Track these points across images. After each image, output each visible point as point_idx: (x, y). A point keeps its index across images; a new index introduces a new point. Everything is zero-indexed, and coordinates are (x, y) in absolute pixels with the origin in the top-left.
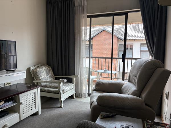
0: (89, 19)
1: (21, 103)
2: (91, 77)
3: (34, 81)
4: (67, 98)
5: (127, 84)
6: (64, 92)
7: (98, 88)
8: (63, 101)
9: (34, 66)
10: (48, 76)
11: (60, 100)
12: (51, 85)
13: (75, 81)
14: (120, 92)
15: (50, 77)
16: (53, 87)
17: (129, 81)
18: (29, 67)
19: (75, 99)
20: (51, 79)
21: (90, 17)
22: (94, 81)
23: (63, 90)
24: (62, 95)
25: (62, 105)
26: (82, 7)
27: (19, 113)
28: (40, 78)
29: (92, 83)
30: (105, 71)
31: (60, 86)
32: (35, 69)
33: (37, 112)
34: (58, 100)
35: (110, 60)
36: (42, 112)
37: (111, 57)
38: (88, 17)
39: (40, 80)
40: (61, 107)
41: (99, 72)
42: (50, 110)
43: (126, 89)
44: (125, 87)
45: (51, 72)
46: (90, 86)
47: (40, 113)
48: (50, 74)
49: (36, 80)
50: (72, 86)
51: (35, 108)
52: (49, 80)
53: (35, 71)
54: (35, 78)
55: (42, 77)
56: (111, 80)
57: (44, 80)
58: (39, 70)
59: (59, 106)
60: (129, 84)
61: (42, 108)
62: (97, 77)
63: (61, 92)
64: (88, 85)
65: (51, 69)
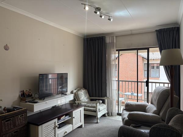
0: (118, 52)
1: (74, 118)
2: (120, 99)
3: (76, 102)
4: (102, 116)
5: (150, 106)
6: (100, 111)
7: (128, 108)
8: (99, 118)
9: (75, 89)
10: (86, 98)
11: (97, 117)
12: (88, 105)
13: (107, 102)
14: (145, 111)
15: (87, 98)
16: (91, 107)
17: (152, 103)
18: (72, 90)
19: (107, 117)
20: (88, 100)
21: (119, 50)
22: (123, 103)
23: (99, 110)
24: (98, 113)
25: (99, 121)
26: (112, 43)
27: (72, 124)
28: (81, 99)
29: (120, 105)
30: (132, 94)
31: (97, 106)
32: (76, 92)
33: (82, 125)
34: (95, 117)
35: (136, 83)
36: (84, 126)
37: (137, 81)
38: (117, 50)
39: (80, 101)
40: (97, 123)
41: (126, 95)
42: (90, 125)
43: (149, 109)
44: (148, 108)
45: (87, 94)
46: (119, 106)
47: (83, 126)
48: (87, 96)
49: (77, 101)
50: (105, 106)
51: (81, 122)
52: (86, 101)
53: (76, 93)
54: (76, 99)
55: (82, 99)
56: (137, 102)
57: (83, 101)
58: (80, 93)
59: (96, 122)
60: (152, 105)
61: (84, 123)
62: (125, 99)
63: (98, 110)
64: (117, 106)
65: (87, 92)
